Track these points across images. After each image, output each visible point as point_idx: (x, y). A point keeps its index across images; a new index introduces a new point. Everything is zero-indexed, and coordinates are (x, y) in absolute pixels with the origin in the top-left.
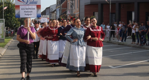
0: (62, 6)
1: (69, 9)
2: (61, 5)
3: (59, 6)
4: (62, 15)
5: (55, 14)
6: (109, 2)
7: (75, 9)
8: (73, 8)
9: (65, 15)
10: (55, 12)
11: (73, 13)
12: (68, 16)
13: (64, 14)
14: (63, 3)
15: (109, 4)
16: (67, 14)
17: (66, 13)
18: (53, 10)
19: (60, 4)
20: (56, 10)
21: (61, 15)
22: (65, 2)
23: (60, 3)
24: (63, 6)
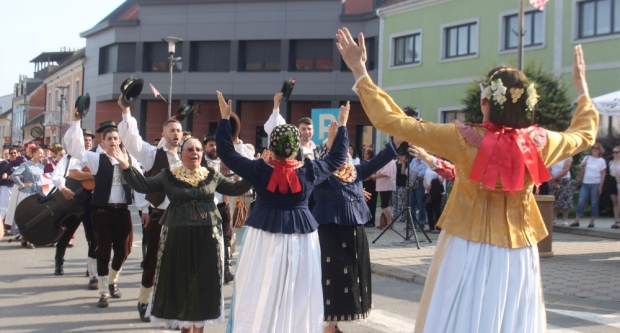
0: (31, 101)
1: (50, 111)
2: (28, 98)
3: (22, 102)
4: (32, 126)
5: (8, 123)
6: (166, 96)
7: (68, 110)
8: (64, 109)
9: (39, 125)
10: (10, 117)
11: (63, 121)
12: (47, 128)
13: (35, 121)
14: (33, 93)
15: (167, 104)
16: (45, 124)
17: (41, 119)
18: (4, 111)
19: (25, 96)
20: (11, 111)
21: (27, 124)
22: (38, 89)
23: (25, 93)
24: (33, 102)
